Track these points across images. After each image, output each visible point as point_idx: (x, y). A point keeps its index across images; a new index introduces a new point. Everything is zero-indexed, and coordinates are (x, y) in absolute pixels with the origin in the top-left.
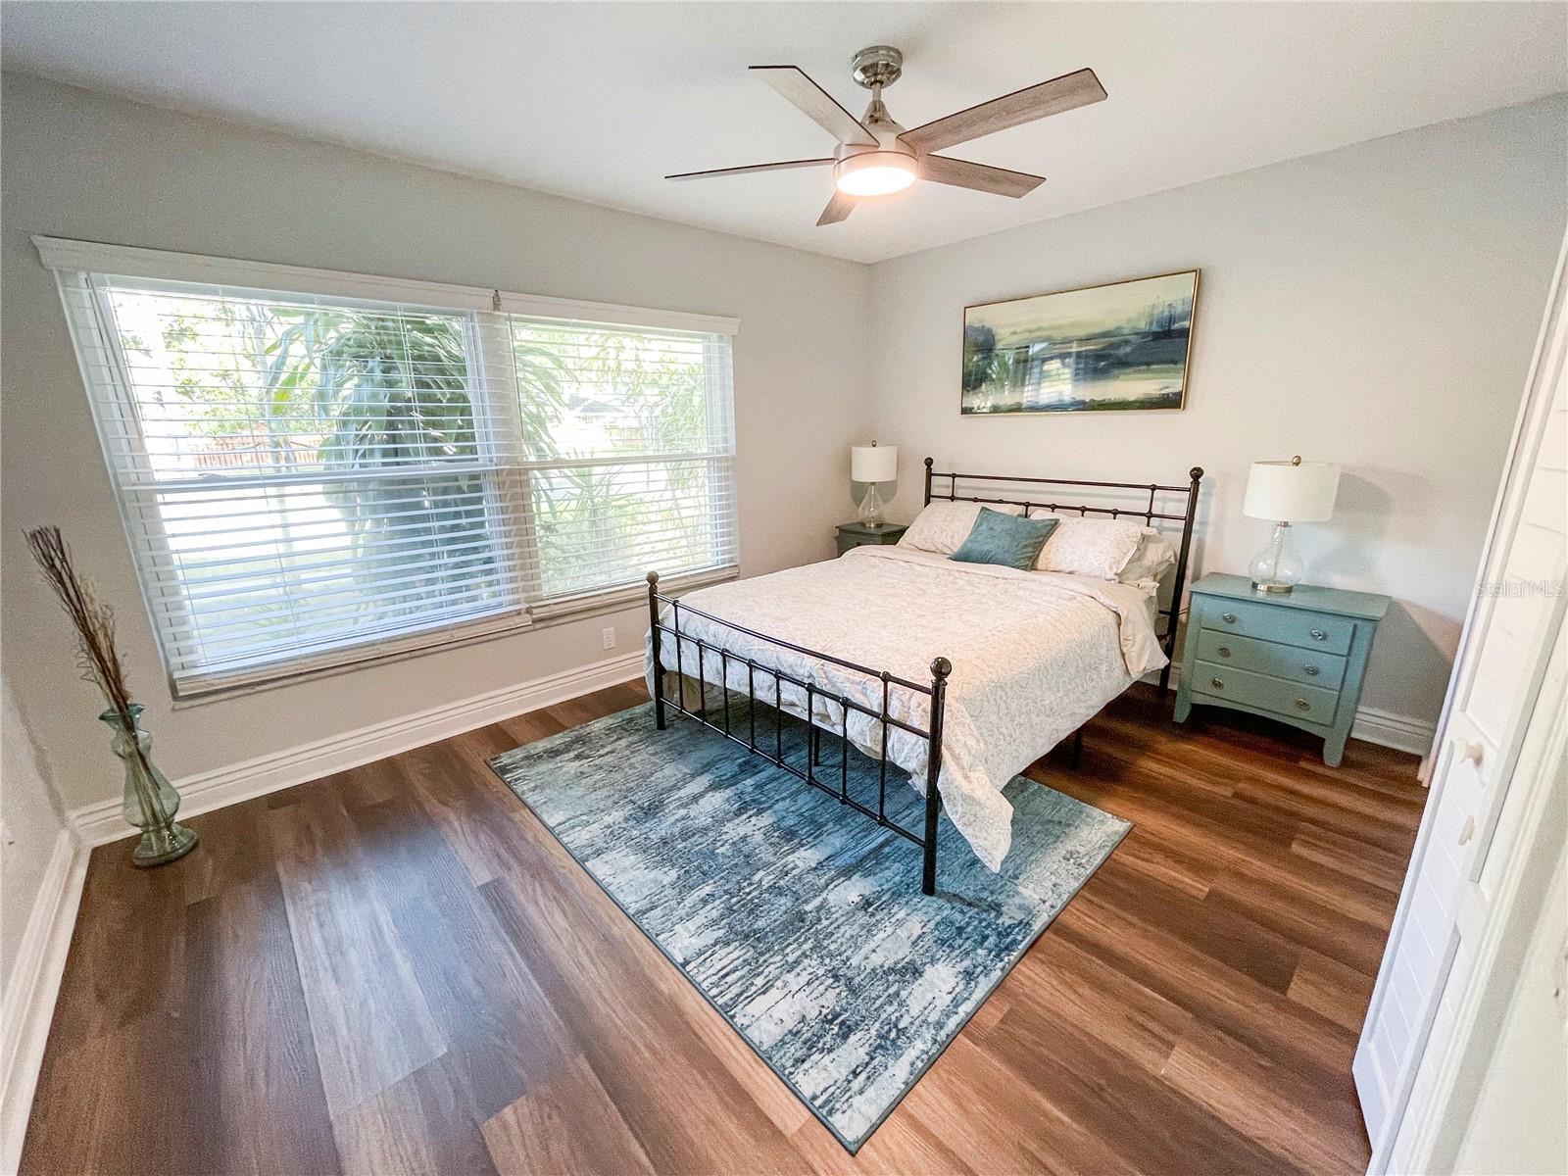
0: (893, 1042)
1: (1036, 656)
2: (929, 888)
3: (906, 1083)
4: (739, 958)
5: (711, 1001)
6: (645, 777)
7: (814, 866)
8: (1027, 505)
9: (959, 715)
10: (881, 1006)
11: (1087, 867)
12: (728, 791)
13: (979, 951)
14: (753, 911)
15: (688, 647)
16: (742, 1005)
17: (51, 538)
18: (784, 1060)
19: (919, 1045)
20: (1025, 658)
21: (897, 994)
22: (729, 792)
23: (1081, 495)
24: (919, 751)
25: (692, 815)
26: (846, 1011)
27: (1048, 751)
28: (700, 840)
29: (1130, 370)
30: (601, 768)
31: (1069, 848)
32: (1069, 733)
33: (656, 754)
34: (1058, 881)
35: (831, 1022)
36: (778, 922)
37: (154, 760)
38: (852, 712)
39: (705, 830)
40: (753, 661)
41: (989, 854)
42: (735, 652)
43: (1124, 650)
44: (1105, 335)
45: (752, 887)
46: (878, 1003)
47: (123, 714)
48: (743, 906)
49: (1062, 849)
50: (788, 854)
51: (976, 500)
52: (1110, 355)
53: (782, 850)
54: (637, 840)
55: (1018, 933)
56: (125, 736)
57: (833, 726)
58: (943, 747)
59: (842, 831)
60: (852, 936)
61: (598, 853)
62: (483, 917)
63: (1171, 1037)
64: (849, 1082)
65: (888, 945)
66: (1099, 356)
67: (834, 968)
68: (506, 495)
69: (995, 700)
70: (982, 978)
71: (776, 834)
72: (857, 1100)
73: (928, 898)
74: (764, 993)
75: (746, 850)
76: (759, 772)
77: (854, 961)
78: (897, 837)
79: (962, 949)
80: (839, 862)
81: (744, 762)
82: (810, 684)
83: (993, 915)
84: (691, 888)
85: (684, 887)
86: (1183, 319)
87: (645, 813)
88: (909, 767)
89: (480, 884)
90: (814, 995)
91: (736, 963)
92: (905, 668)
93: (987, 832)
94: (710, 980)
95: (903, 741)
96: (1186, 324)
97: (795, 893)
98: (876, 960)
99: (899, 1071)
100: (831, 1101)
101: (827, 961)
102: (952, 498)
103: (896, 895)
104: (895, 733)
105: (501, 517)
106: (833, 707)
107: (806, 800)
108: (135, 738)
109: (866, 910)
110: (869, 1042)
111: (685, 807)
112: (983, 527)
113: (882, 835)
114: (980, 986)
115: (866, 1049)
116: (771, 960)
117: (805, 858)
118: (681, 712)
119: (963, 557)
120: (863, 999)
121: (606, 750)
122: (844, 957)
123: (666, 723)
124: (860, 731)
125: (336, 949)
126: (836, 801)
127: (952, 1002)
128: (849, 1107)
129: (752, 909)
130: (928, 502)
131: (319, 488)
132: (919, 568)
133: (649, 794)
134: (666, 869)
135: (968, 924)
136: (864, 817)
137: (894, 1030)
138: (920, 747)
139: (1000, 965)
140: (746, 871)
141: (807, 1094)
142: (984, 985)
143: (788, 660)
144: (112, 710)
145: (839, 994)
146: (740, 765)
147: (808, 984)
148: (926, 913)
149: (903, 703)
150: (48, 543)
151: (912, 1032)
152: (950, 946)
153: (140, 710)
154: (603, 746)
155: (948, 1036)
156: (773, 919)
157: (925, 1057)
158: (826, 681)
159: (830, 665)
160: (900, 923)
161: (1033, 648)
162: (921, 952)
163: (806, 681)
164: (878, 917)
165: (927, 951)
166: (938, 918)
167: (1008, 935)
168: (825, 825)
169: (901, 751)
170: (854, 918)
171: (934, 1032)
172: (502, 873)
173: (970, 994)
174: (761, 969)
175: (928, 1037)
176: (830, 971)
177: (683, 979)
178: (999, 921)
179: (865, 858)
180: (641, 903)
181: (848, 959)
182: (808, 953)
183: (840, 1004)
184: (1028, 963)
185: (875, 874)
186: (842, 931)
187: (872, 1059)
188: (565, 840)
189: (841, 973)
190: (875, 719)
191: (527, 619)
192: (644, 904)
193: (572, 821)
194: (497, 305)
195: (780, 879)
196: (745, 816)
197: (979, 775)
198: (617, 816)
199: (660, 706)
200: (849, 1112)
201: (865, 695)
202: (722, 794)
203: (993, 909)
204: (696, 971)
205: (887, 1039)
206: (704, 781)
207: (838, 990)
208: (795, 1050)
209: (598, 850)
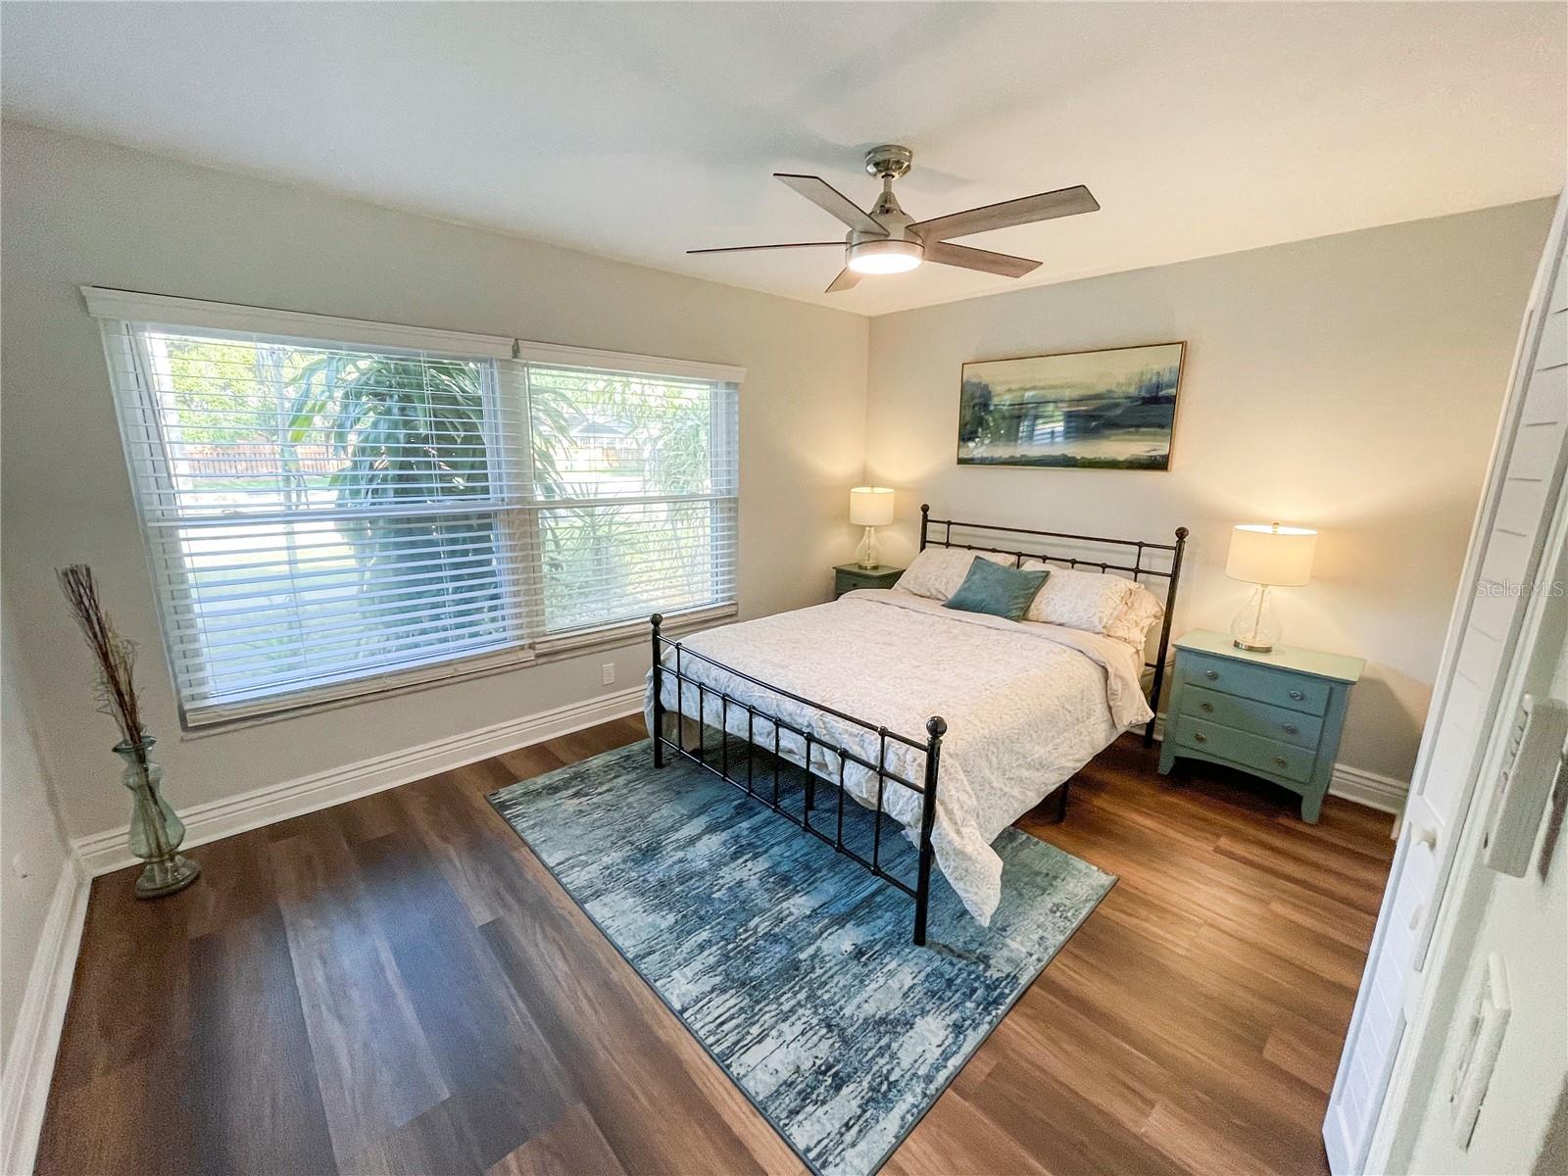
0: (885, 1095)
1: (1027, 711)
2: (920, 939)
3: (896, 1137)
4: (735, 1006)
5: (707, 1049)
6: (643, 817)
7: (808, 913)
8: (1019, 555)
9: (952, 771)
10: (873, 1058)
11: (1073, 920)
12: (724, 834)
13: (968, 1004)
14: (749, 956)
15: (689, 689)
16: (737, 1055)
17: (81, 577)
18: (778, 1111)
19: (910, 1099)
20: (1016, 714)
21: (888, 1046)
22: (724, 836)
23: (1070, 547)
24: (914, 804)
25: (689, 857)
26: (839, 1062)
27: (1037, 804)
28: (697, 884)
29: (1121, 431)
30: (599, 807)
31: (1056, 900)
32: (1058, 785)
33: (653, 793)
34: (1044, 934)
35: (824, 1073)
36: (773, 970)
37: (163, 792)
38: (849, 764)
39: (702, 874)
40: (754, 707)
41: (980, 908)
42: (736, 697)
43: (1111, 703)
44: (1098, 397)
45: (748, 934)
46: (870, 1054)
47: (136, 746)
48: (739, 953)
49: (1049, 902)
50: (784, 900)
51: (970, 548)
52: (1100, 417)
53: (778, 896)
54: (635, 882)
55: (1005, 987)
56: (137, 769)
57: (830, 774)
58: (937, 802)
59: (836, 879)
60: (845, 986)
61: (597, 895)
62: (484, 957)
63: (1150, 1095)
64: (842, 1135)
65: (879, 995)
66: (1090, 416)
67: (827, 1017)
68: (515, 534)
69: (987, 755)
70: (970, 1032)
71: (771, 880)
72: (849, 1153)
73: (918, 949)
74: (759, 1042)
75: (742, 895)
76: (755, 815)
77: (847, 1012)
78: (889, 886)
79: (952, 1000)
80: (833, 910)
81: (740, 804)
82: (809, 733)
83: (981, 967)
84: (689, 933)
85: (681, 932)
86: (1170, 386)
87: (643, 854)
88: (904, 819)
89: (481, 924)
90: (809, 1045)
91: (732, 1011)
92: (901, 722)
93: (977, 887)
94: (707, 1028)
95: (898, 794)
96: (1172, 391)
97: (790, 940)
98: (869, 1009)
99: (890, 1124)
100: (825, 1154)
101: (821, 1010)
102: (948, 545)
103: (889, 945)
104: (891, 786)
105: (510, 554)
106: (830, 757)
107: (801, 845)
108: (146, 770)
109: (859, 960)
110: (862, 1094)
111: (683, 850)
112: (976, 577)
113: (873, 884)
114: (969, 1039)
115: (858, 1101)
116: (767, 1009)
117: (799, 905)
118: (679, 752)
119: (956, 604)
120: (856, 1051)
121: (605, 788)
122: (837, 1007)
123: (664, 761)
124: (857, 782)
125: (339, 988)
126: (829, 847)
127: (941, 1055)
128: (842, 1160)
129: (748, 956)
130: (923, 548)
131: (331, 525)
132: (915, 615)
133: (648, 835)
134: (664, 913)
135: (957, 976)
136: (855, 865)
137: (885, 1082)
138: (914, 801)
139: (988, 1019)
140: (743, 916)
141: (801, 1146)
142: (972, 1039)
143: (788, 709)
144: (125, 742)
145: (833, 1044)
146: (736, 807)
147: (803, 1034)
148: (917, 964)
149: (899, 758)
150: (79, 582)
151: (903, 1085)
152: (940, 998)
153: (153, 742)
154: (601, 784)
155: (937, 1090)
156: (769, 967)
157: (915, 1110)
158: (825, 732)
159: (829, 717)
160: (891, 974)
161: (1024, 703)
162: (912, 1003)
163: (805, 730)
164: (870, 967)
165: (918, 1003)
166: (929, 969)
167: (996, 989)
168: (820, 871)
169: (895, 804)
170: (847, 968)
171: (923, 1085)
172: (501, 912)
173: (959, 1048)
174: (757, 1017)
175: (918, 1090)
176: (823, 1020)
177: (679, 1025)
178: (988, 974)
179: (858, 907)
180: (639, 947)
181: (841, 1008)
182: (803, 1003)
183: (833, 1055)
184: (1016, 1018)
185: (868, 923)
186: (835, 980)
187: (865, 1111)
188: (564, 880)
189: (833, 1022)
190: (871, 772)
191: (530, 655)
192: (640, 949)
193: (571, 861)
194: (516, 352)
195: (775, 926)
196: (741, 860)
197: (971, 830)
198: (614, 857)
199: (658, 744)
200: (842, 1165)
201: (862, 747)
202: (718, 837)
203: (983, 962)
204: (693, 1018)
205: (879, 1091)
206: (701, 823)
207: (831, 1041)
208: (789, 1100)
209: (596, 892)
